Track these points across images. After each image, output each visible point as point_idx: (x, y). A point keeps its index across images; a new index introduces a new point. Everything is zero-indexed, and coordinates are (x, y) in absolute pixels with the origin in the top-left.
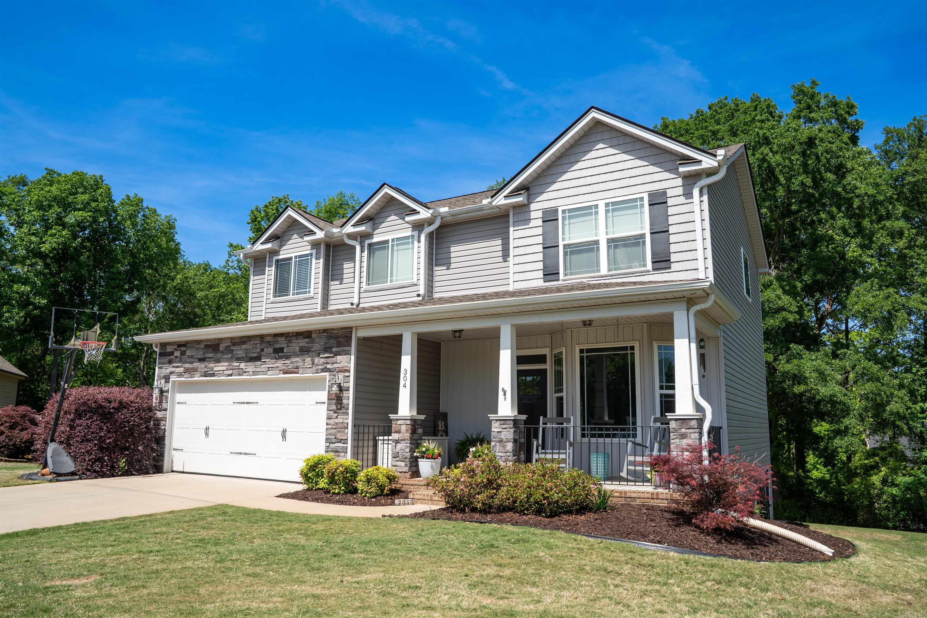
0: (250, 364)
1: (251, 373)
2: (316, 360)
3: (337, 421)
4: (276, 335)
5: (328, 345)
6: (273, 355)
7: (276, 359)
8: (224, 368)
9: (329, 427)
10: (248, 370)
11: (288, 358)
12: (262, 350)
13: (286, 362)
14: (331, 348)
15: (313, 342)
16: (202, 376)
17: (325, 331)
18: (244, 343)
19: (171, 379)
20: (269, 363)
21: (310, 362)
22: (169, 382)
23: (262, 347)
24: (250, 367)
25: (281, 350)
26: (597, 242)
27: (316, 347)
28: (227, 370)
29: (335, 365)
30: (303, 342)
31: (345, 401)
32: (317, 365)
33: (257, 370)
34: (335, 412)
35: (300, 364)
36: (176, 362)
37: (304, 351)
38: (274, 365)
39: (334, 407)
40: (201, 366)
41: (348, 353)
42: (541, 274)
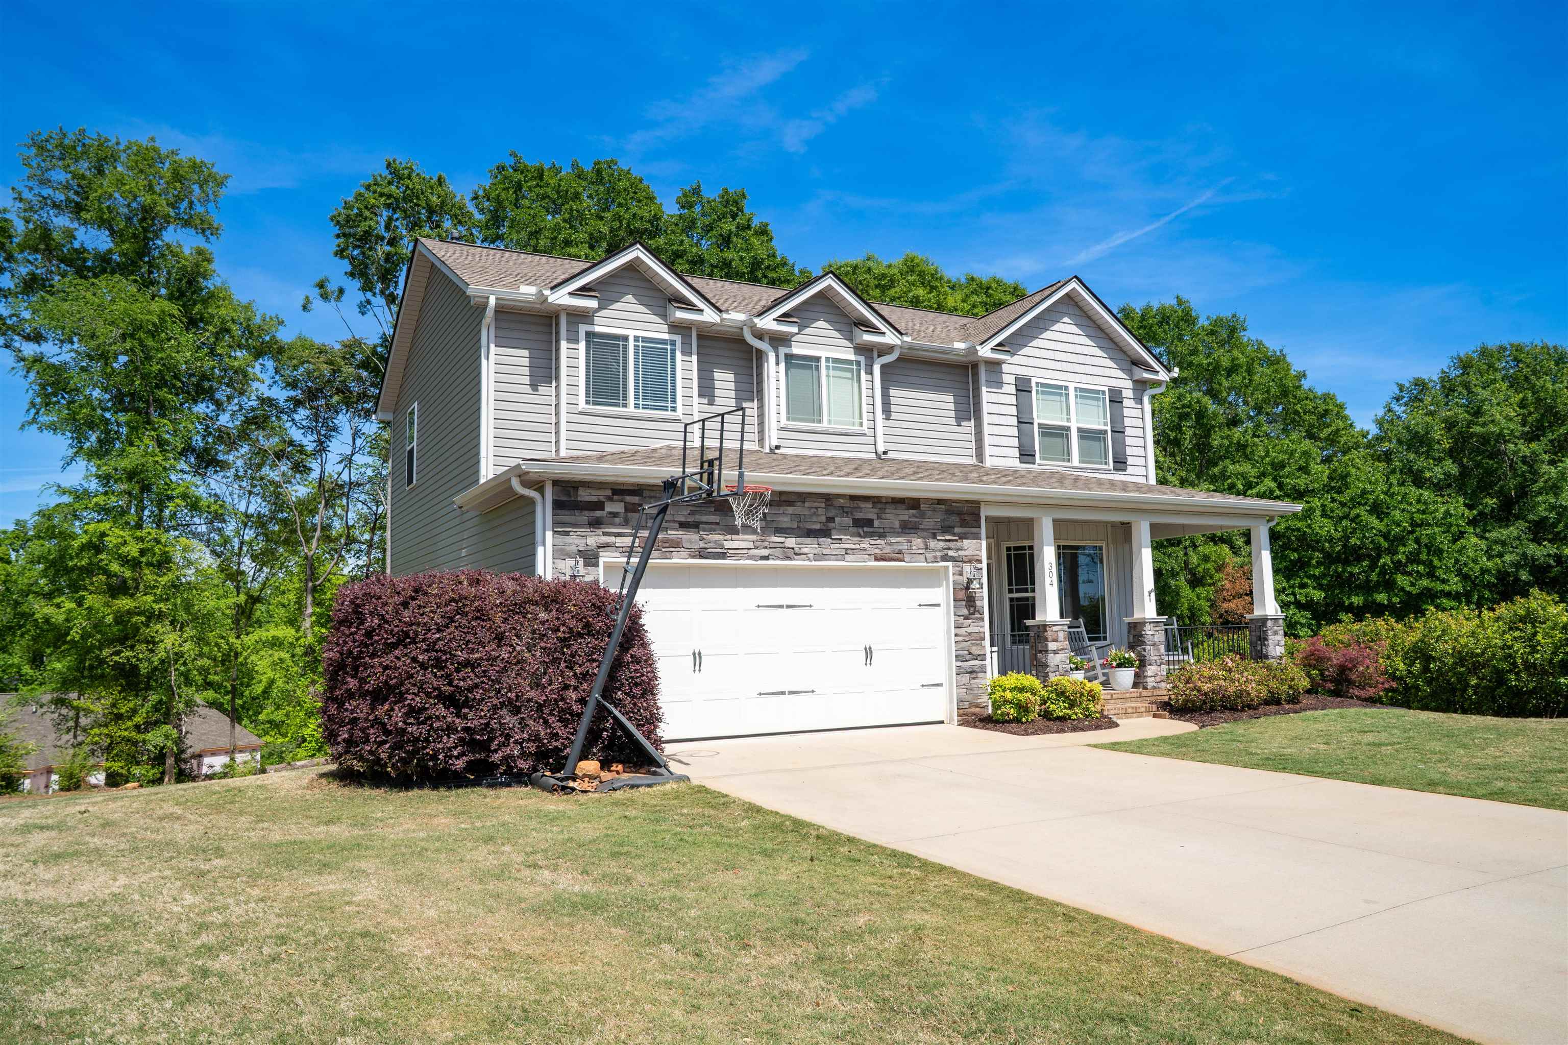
0: (808, 540)
1: (811, 556)
2: (933, 543)
3: (969, 630)
4: (853, 498)
5: (947, 523)
6: (854, 530)
7: (860, 536)
8: (751, 545)
9: (960, 638)
10: (804, 551)
11: (882, 536)
12: (831, 519)
13: (879, 542)
14: (953, 527)
15: (923, 515)
16: (694, 557)
17: (940, 502)
18: (790, 503)
19: (601, 561)
20: (849, 542)
21: (922, 546)
22: (596, 565)
23: (830, 515)
24: (810, 546)
25: (869, 523)
26: (1068, 429)
27: (928, 523)
28: (757, 548)
29: (961, 553)
30: (906, 515)
31: (978, 603)
32: (933, 550)
33: (825, 551)
34: (966, 618)
35: (905, 547)
36: (614, 525)
37: (907, 528)
38: (857, 546)
39: (965, 611)
40: (690, 538)
41: (977, 537)
42: (1016, 453)
